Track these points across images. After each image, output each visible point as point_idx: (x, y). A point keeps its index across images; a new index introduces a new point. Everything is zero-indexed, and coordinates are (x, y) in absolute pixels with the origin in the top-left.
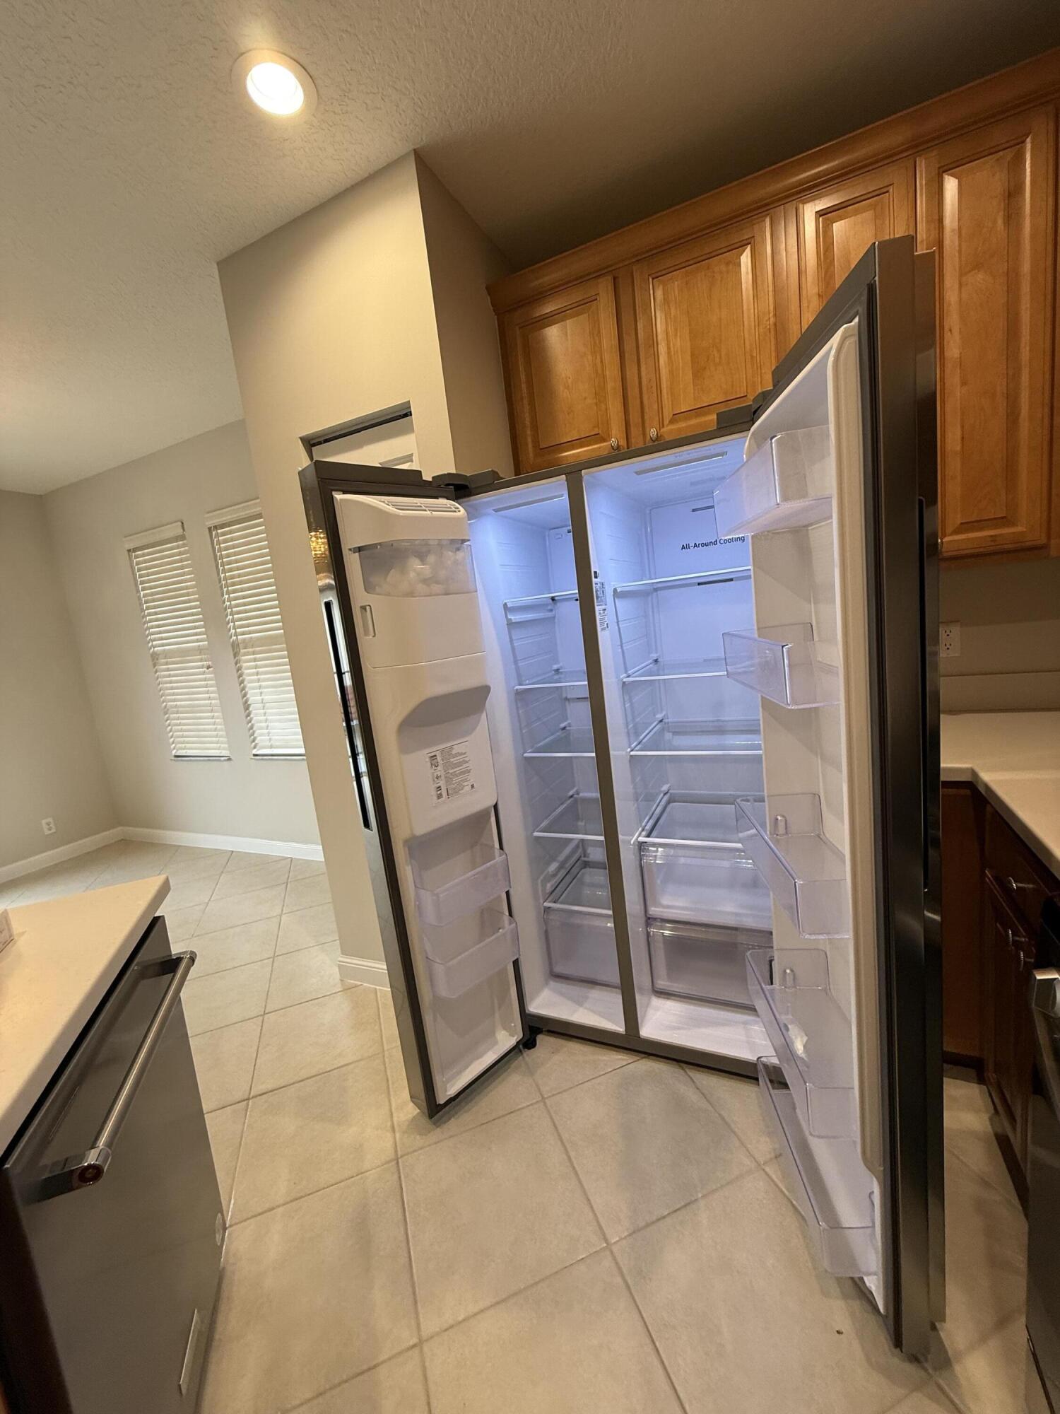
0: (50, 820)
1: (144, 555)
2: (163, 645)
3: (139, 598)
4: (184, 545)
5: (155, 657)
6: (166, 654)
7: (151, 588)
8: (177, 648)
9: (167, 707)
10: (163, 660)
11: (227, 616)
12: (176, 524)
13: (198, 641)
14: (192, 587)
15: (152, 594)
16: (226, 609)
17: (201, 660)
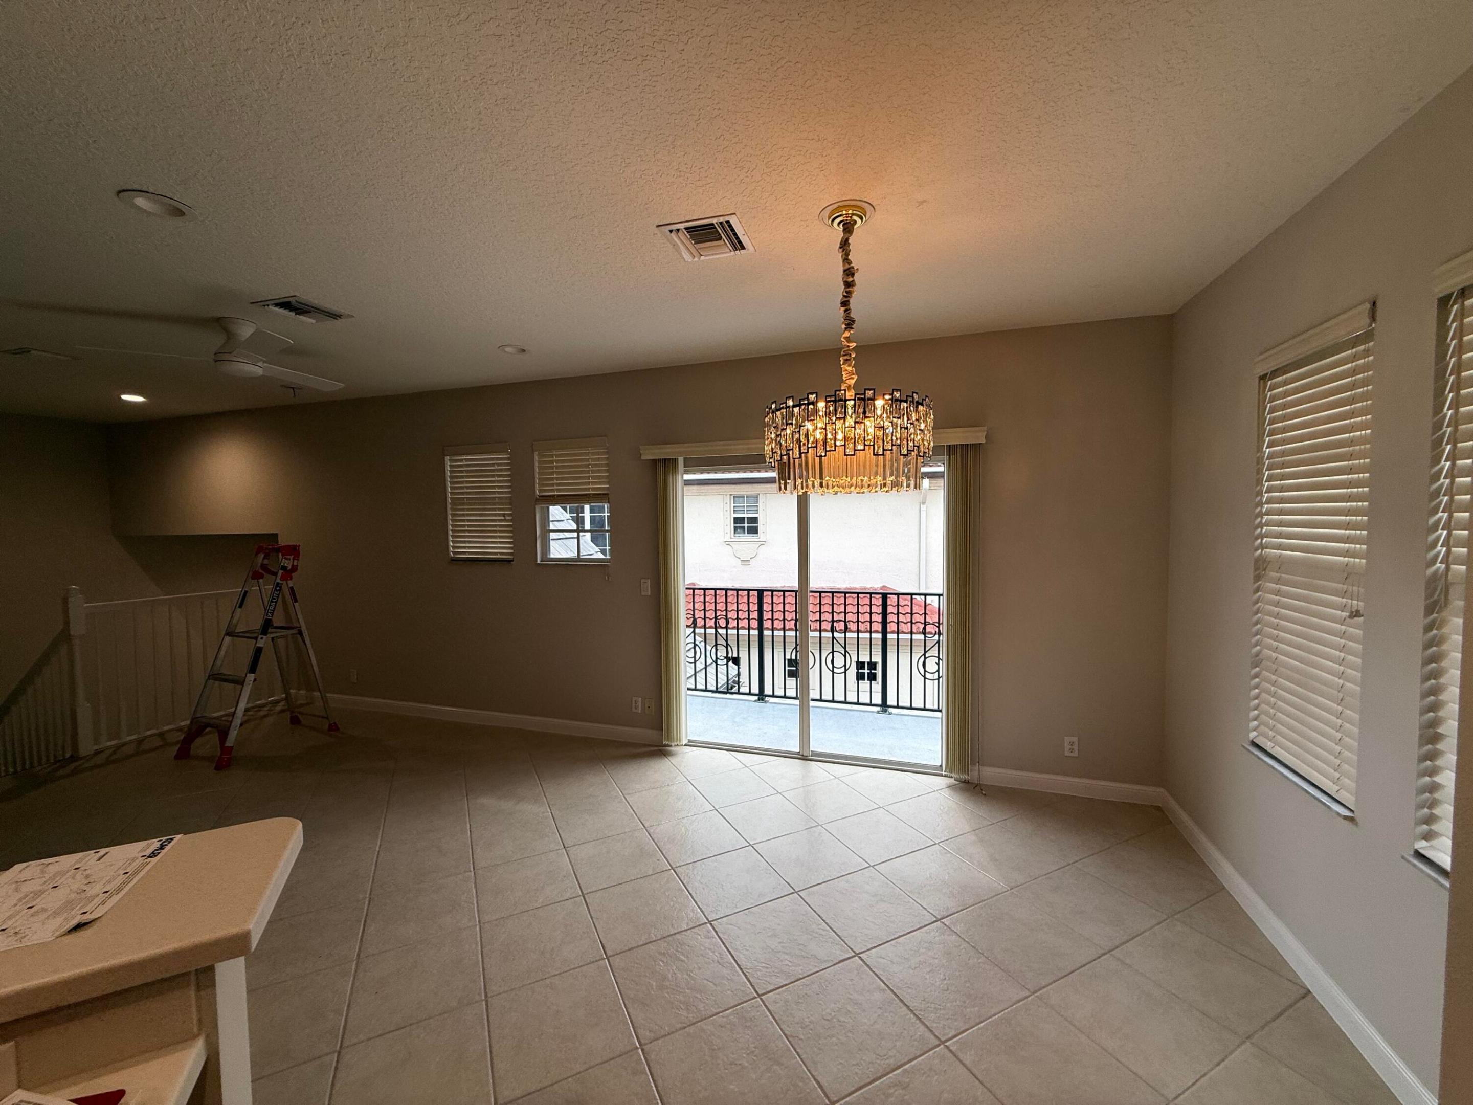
0: (1075, 739)
1: (1285, 383)
2: (1280, 547)
3: (1260, 461)
4: (1367, 353)
5: (1261, 566)
6: (1283, 565)
7: (1284, 442)
8: (1304, 558)
9: (1260, 657)
10: (1273, 574)
11: (1435, 511)
12: (1360, 308)
13: (1347, 553)
14: (1362, 440)
15: (1283, 453)
16: (1437, 493)
17: (1344, 594)
